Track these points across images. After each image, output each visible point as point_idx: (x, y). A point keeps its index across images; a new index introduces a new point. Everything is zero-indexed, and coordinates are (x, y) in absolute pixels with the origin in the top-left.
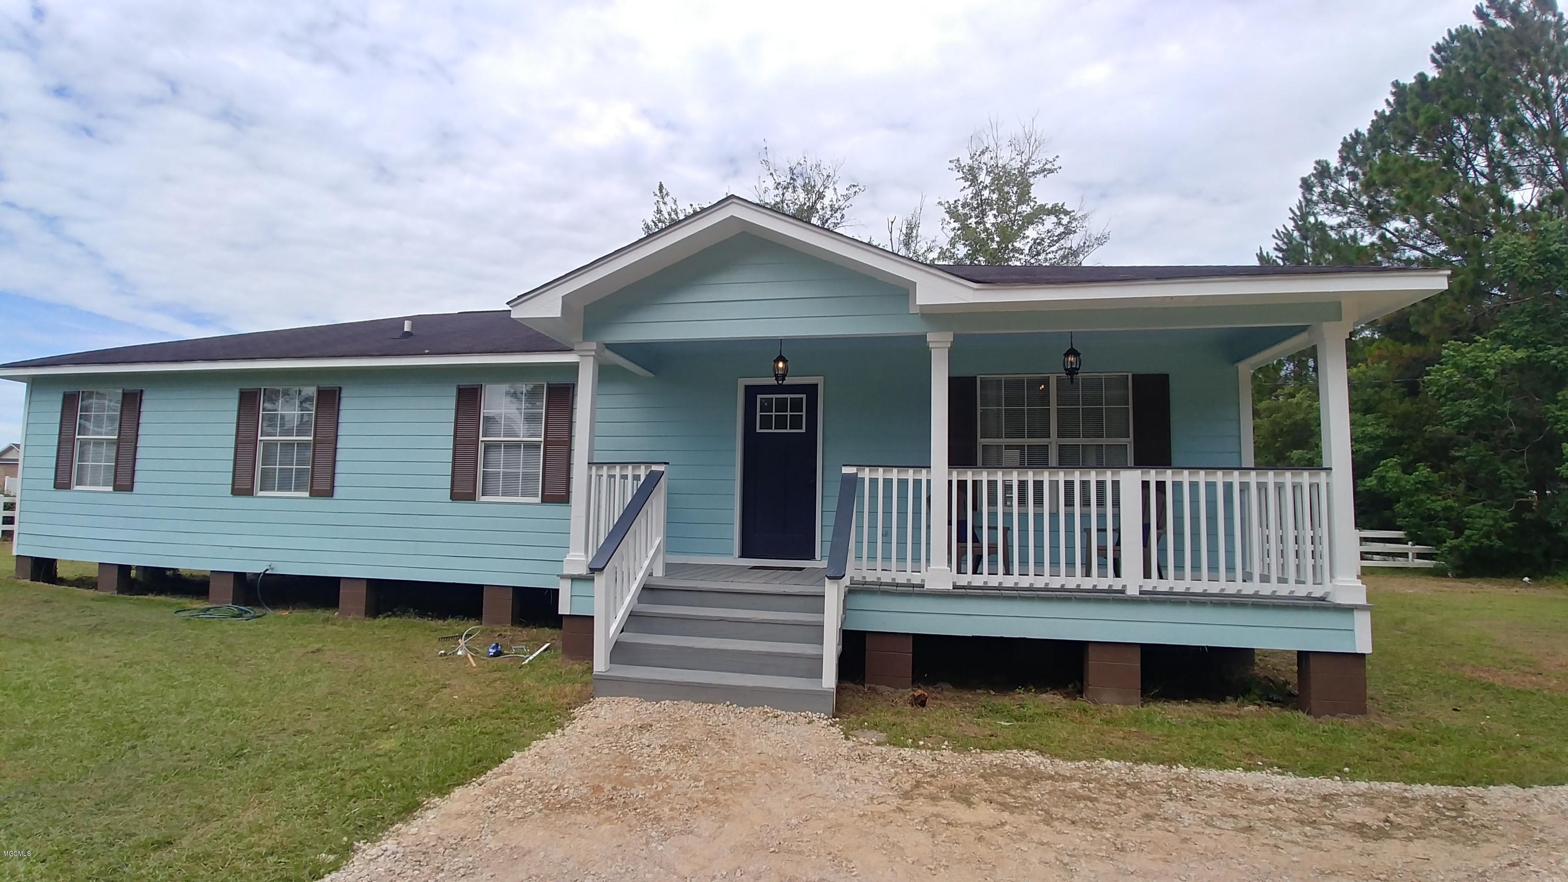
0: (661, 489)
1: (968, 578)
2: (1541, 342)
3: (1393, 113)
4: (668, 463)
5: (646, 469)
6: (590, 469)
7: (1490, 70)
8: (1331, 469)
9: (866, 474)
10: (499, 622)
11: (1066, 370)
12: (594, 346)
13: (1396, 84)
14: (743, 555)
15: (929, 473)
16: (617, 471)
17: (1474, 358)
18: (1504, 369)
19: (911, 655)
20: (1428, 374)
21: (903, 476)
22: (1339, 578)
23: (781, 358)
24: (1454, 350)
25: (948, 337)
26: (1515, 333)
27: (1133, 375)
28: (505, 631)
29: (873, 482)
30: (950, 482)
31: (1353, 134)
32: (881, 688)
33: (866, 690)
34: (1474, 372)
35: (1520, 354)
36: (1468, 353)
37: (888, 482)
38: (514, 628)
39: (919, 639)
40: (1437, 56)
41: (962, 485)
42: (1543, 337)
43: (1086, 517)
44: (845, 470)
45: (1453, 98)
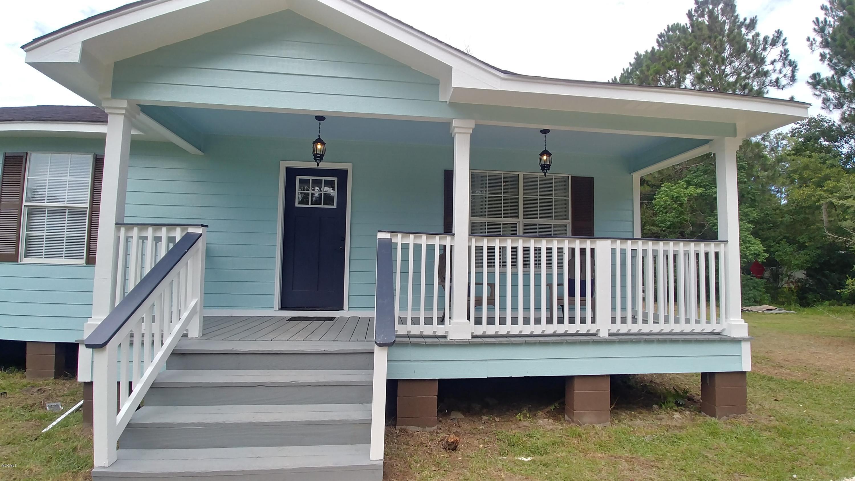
0: (198, 249)
1: (484, 329)
2: (708, 185)
3: (632, 70)
4: (207, 226)
5: (182, 231)
6: (118, 230)
7: (694, 44)
8: (727, 242)
9: (399, 240)
10: (40, 375)
11: (541, 166)
12: (124, 104)
13: (637, 54)
14: (283, 308)
15: (453, 239)
16: (150, 233)
17: (678, 192)
18: (690, 198)
19: (437, 397)
20: (655, 199)
21: (431, 242)
22: (731, 319)
23: (319, 141)
24: (667, 188)
25: (471, 124)
26: (695, 180)
27: (572, 177)
28: (47, 384)
29: (405, 247)
30: (470, 247)
31: (614, 79)
32: (411, 429)
33: (398, 432)
34: (676, 199)
35: (699, 191)
36: (674, 189)
37: (418, 248)
38: (57, 381)
39: (442, 383)
40: (660, 40)
41: (479, 249)
42: (709, 183)
43: (549, 275)
44: (381, 236)
45: (668, 61)
